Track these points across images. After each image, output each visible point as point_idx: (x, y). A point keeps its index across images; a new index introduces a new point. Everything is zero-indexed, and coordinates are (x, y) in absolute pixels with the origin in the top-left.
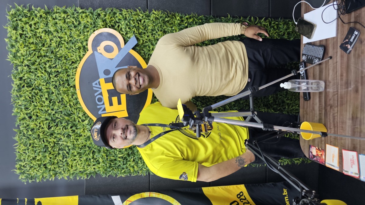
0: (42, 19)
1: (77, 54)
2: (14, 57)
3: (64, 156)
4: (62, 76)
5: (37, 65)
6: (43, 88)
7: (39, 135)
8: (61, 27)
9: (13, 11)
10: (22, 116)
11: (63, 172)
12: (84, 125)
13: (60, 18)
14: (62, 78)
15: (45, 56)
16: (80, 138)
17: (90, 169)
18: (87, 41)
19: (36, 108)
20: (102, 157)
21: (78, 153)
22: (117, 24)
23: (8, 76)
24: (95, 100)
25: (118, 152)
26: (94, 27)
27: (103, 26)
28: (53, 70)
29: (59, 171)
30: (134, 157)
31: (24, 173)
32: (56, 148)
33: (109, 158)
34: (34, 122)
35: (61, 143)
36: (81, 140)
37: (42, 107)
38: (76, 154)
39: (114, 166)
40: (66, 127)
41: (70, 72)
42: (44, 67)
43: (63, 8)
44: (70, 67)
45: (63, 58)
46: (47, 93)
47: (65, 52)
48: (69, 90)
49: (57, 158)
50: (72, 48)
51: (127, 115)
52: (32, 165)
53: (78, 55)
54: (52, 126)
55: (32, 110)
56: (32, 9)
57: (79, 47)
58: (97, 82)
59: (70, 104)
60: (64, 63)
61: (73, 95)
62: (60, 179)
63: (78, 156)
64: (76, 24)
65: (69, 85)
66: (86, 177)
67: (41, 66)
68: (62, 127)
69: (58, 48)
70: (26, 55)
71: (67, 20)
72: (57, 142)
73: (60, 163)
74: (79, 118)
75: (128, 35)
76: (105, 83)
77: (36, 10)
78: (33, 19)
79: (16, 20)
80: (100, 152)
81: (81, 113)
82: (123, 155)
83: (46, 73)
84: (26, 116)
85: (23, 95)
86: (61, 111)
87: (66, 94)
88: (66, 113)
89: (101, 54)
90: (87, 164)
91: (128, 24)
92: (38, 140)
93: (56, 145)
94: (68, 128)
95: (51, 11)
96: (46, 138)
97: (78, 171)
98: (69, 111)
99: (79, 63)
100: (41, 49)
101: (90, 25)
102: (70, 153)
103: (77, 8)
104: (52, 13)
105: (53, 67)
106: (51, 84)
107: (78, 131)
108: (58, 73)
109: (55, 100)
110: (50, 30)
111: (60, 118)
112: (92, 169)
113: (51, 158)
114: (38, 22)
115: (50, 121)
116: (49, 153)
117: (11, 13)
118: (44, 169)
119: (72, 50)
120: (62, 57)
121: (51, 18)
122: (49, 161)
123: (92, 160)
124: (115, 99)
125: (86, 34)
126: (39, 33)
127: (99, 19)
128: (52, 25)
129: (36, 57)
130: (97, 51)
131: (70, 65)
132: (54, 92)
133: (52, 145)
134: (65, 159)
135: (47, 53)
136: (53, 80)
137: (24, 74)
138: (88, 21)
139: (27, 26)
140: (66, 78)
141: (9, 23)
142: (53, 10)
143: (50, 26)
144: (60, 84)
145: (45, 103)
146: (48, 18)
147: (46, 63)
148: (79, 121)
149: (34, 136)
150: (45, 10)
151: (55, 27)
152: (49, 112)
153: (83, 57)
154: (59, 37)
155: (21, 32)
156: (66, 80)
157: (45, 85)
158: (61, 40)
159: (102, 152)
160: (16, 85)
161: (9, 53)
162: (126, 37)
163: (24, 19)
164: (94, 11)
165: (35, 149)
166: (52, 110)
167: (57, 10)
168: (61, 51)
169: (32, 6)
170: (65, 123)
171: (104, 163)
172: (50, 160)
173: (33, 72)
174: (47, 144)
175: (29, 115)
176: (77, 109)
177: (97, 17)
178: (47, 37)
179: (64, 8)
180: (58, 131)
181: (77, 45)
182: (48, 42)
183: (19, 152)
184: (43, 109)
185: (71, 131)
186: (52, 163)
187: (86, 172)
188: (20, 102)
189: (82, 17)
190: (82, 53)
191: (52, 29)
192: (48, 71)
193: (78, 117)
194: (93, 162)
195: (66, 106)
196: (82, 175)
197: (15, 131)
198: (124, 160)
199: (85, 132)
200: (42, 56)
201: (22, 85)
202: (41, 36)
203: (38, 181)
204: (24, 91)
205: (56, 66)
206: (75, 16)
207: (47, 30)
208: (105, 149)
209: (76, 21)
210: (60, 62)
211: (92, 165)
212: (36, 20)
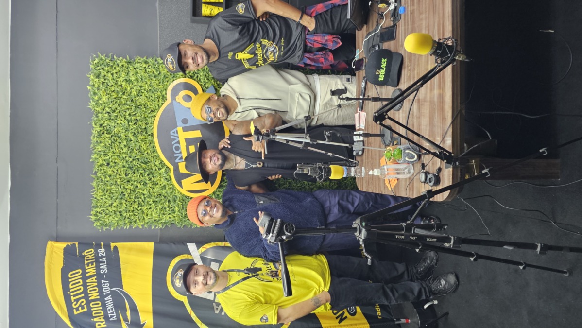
0: (123, 69)
1: (156, 103)
2: (96, 104)
3: (139, 204)
4: (141, 124)
5: (118, 112)
6: (122, 135)
7: (116, 182)
8: (142, 76)
9: (96, 61)
10: (101, 162)
11: (138, 221)
12: (160, 174)
13: (141, 68)
14: (141, 126)
15: (125, 104)
16: (156, 187)
17: (166, 218)
18: (166, 90)
19: (114, 154)
20: (177, 206)
21: (153, 202)
22: (196, 75)
23: (89, 123)
24: (173, 148)
26: (174, 77)
27: (182, 76)
28: (133, 118)
29: (134, 220)
31: (99, 219)
32: (132, 195)
33: (184, 207)
34: (112, 168)
35: (137, 190)
36: (157, 189)
37: (120, 154)
38: (151, 202)
40: (144, 174)
41: (149, 121)
42: (124, 115)
44: (149, 115)
46: (125, 140)
47: (145, 100)
48: (147, 138)
49: (133, 206)
50: (152, 97)
52: (108, 212)
54: (129, 174)
55: (110, 156)
56: (114, 59)
57: (158, 96)
58: (175, 130)
59: (147, 152)
60: (143, 111)
61: (150, 143)
62: (135, 228)
63: (153, 204)
64: (156, 73)
65: (146, 133)
66: (161, 226)
67: (121, 113)
68: (139, 174)
69: (138, 95)
70: (108, 103)
71: (148, 70)
72: (133, 190)
73: (136, 211)
74: (155, 166)
75: (207, 86)
76: (183, 131)
77: (118, 60)
78: (115, 68)
79: (99, 69)
80: (176, 201)
81: (158, 161)
83: (125, 120)
84: (104, 162)
85: (103, 141)
86: (138, 159)
87: (144, 142)
88: (143, 161)
89: (179, 103)
90: (162, 212)
91: (207, 75)
92: (116, 186)
93: (132, 192)
94: (145, 176)
96: (123, 184)
97: (153, 220)
98: (147, 159)
100: (122, 97)
102: (145, 202)
103: (157, 59)
104: (133, 63)
105: (133, 115)
106: (130, 132)
107: (155, 180)
108: (137, 121)
109: (133, 148)
110: (131, 79)
111: (138, 166)
112: (168, 218)
113: (126, 205)
115: (127, 168)
116: (125, 200)
117: (95, 62)
118: (120, 216)
119: (151, 99)
120: (141, 105)
121: (132, 67)
125: (165, 83)
126: (120, 81)
128: (133, 75)
129: (117, 105)
130: (175, 100)
131: (149, 113)
132: (132, 139)
133: (129, 191)
134: (140, 208)
135: (127, 101)
136: (132, 128)
137: (105, 121)
139: (110, 74)
140: (145, 127)
141: (92, 71)
142: (134, 60)
143: (131, 75)
144: (138, 132)
145: (124, 150)
146: (130, 67)
147: (126, 111)
148: (156, 170)
149: (111, 182)
150: (126, 59)
151: (136, 76)
152: (127, 159)
154: (139, 86)
155: (103, 80)
157: (124, 132)
158: (142, 89)
159: (178, 201)
160: (96, 132)
161: (91, 101)
162: (204, 88)
163: (106, 68)
165: (112, 196)
166: (130, 157)
168: (140, 100)
169: (113, 56)
170: (142, 171)
172: (126, 208)
173: (113, 120)
174: (123, 191)
175: (107, 162)
176: (154, 157)
178: (128, 85)
179: (145, 58)
180: (134, 178)
181: (157, 94)
182: (129, 91)
183: (96, 198)
184: (121, 157)
185: (148, 178)
186: (128, 210)
187: (161, 221)
188: (100, 147)
190: (161, 102)
191: (133, 78)
192: (127, 119)
194: (169, 210)
195: (143, 153)
196: (157, 224)
197: (92, 177)
199: (161, 180)
200: (122, 104)
201: (102, 131)
202: (122, 85)
203: (112, 229)
204: (104, 137)
205: (136, 114)
206: (156, 66)
207: (128, 79)
208: (181, 198)
209: (157, 71)
210: (139, 111)
211: (167, 214)
212: (118, 69)
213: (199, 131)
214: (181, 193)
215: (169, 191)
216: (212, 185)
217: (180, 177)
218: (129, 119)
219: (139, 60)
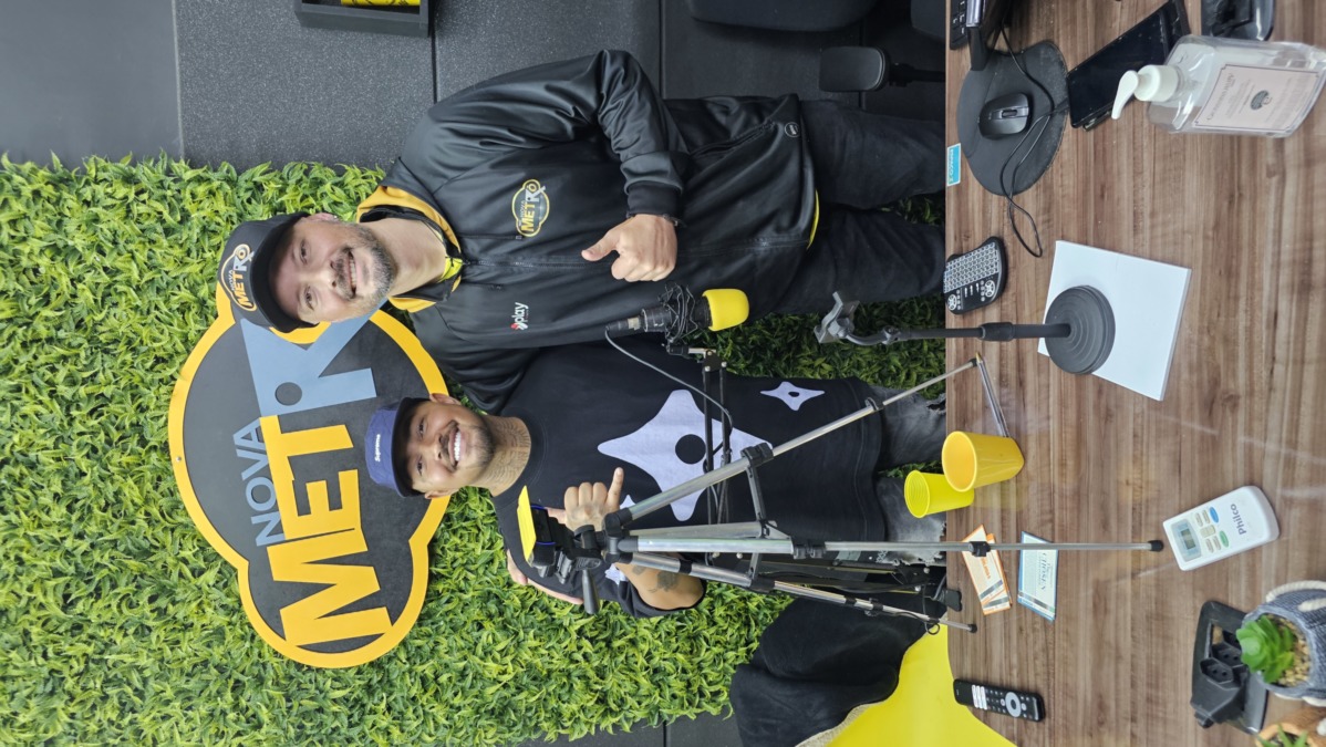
0: (39, 206)
1: (176, 328)
3: (124, 704)
4: (120, 411)
5: (22, 372)
6: (43, 457)
7: (26, 633)
8: (115, 233)
12: (200, 589)
13: (110, 202)
14: (117, 418)
15: (50, 340)
16: (187, 638)
19: (16, 531)
20: (268, 702)
21: (179, 692)
24: (244, 491)
25: (329, 683)
28: (83, 391)
30: (391, 694)
32: (94, 678)
33: (295, 703)
34: (9, 584)
35: (112, 658)
36: (190, 646)
37: (40, 526)
38: (169, 694)
39: (313, 732)
40: (134, 599)
41: (150, 397)
42: (47, 382)
43: (120, 165)
44: (149, 377)
45: (121, 344)
46: (57, 476)
47: (130, 322)
48: (143, 461)
49: (99, 714)
50: (157, 308)
51: (364, 549)
53: (177, 332)
54: (78, 599)
56: (4, 169)
57: (182, 304)
58: (250, 429)
59: (147, 514)
60: (124, 363)
61: (159, 479)
63: (177, 703)
64: (171, 220)
65: (143, 442)
67: (35, 377)
68: (117, 600)
69: (104, 305)
71: (138, 209)
72: (97, 657)
73: (112, 733)
74: (181, 564)
76: (283, 431)
77: (18, 172)
78: (5, 203)
80: (262, 684)
81: (188, 544)
82: (348, 690)
83: (55, 401)
86: (115, 541)
87: (132, 476)
88: (131, 547)
90: (212, 731)
92: (24, 650)
93: (92, 665)
94: (141, 603)
95: (77, 173)
96: (55, 642)
98: (145, 538)
99: (182, 364)
100: (37, 313)
101: (223, 224)
102: (146, 694)
103: (174, 165)
104: (79, 183)
105: (84, 382)
106: (75, 443)
107: (181, 612)
108: (100, 402)
109: (89, 502)
110: (70, 243)
111: (111, 566)
113: (72, 716)
114: (25, 216)
115: (69, 578)
116: (67, 697)
119: (157, 317)
120: (116, 341)
121: (75, 199)
122: (67, 728)
123: (232, 716)
124: (317, 491)
125: (208, 255)
126: (31, 253)
127: (259, 202)
128: (80, 226)
129: (18, 346)
131: (147, 370)
132: (84, 469)
133: (78, 667)
134: (130, 716)
135: (58, 328)
136: (83, 429)
138: (217, 212)
140: (134, 420)
142: (84, 172)
143: (70, 226)
144: (109, 442)
145: (53, 513)
146: (65, 200)
147: (57, 366)
148: (181, 575)
150: (52, 169)
151: (91, 232)
152: (68, 544)
153: (197, 341)
154: (105, 269)
156: (132, 425)
157: (52, 446)
158: (116, 281)
159: (270, 683)
164: (239, 174)
165: (10, 687)
166: (80, 536)
167: (97, 170)
168: (112, 321)
170: (127, 584)
171: (277, 725)
172: (71, 725)
173: (3, 401)
176: (173, 530)
177: (253, 196)
178: (60, 268)
179: (124, 164)
180: (99, 616)
181: (174, 298)
182: (65, 289)
184: (43, 537)
185: (152, 611)
186: (80, 733)
189: (193, 195)
190: (193, 327)
191: (79, 241)
192: (62, 397)
193: (178, 559)
195: (131, 519)
198: (352, 707)
199: (204, 612)
200: (40, 340)
202: (38, 265)
205: (95, 375)
206: (169, 193)
207: (61, 244)
208: (281, 674)
209: (172, 211)
210: (109, 362)
211: (231, 731)
212: (18, 207)
213: (342, 428)
214: (281, 657)
215: (239, 649)
216: (394, 617)
217: (276, 597)
218: (68, 396)
219: (105, 170)
